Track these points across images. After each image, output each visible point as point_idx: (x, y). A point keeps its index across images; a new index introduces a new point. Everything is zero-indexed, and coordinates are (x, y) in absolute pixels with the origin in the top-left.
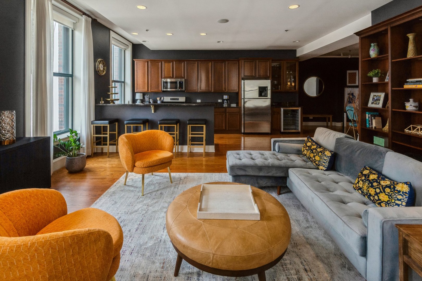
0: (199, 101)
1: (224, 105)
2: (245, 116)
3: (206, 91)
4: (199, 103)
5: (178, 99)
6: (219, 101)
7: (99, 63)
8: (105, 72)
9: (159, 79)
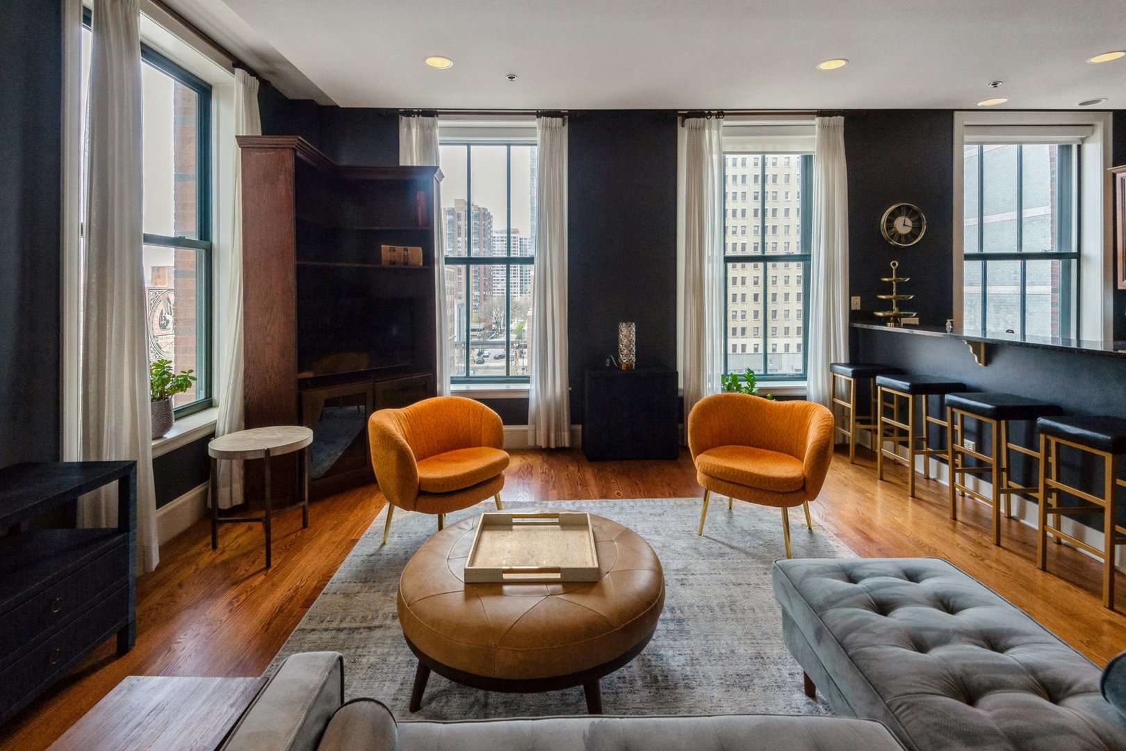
7: (893, 216)
8: (922, 234)
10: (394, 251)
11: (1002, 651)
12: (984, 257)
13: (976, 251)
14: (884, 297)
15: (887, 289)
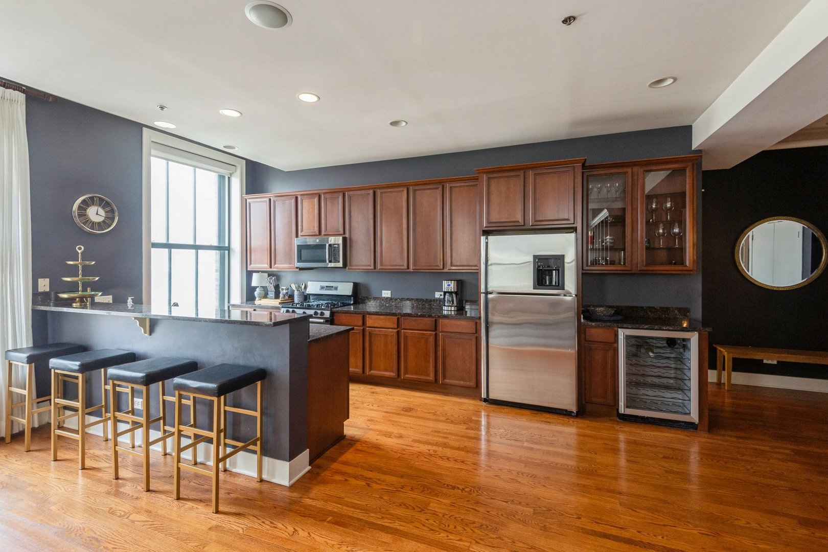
0: (386, 293)
1: (445, 308)
3: (394, 267)
4: (387, 298)
5: (336, 289)
6: (436, 297)
7: (86, 204)
8: (114, 224)
9: (291, 238)
12: (169, 246)
13: (163, 240)
14: (68, 279)
15: (73, 271)
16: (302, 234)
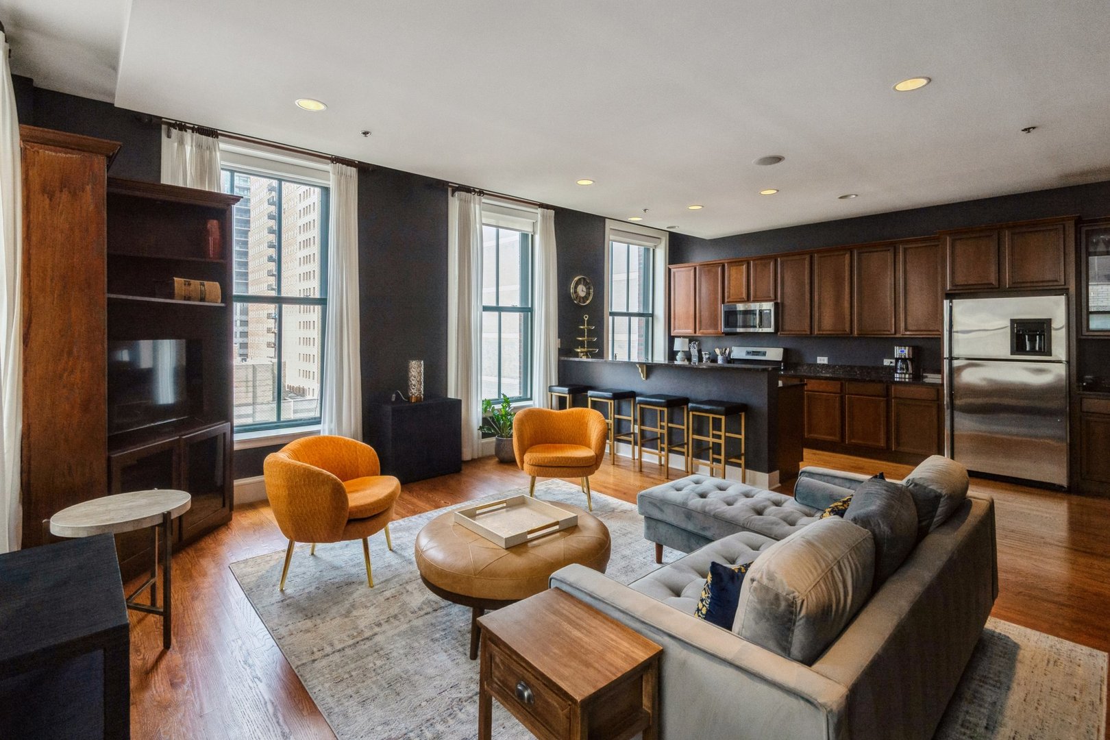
0: (822, 360)
1: (897, 375)
2: (956, 414)
3: (833, 333)
5: (764, 354)
6: (885, 364)
7: (577, 284)
8: (590, 298)
9: (717, 304)
10: (189, 284)
11: (752, 497)
14: (580, 339)
16: (728, 300)
